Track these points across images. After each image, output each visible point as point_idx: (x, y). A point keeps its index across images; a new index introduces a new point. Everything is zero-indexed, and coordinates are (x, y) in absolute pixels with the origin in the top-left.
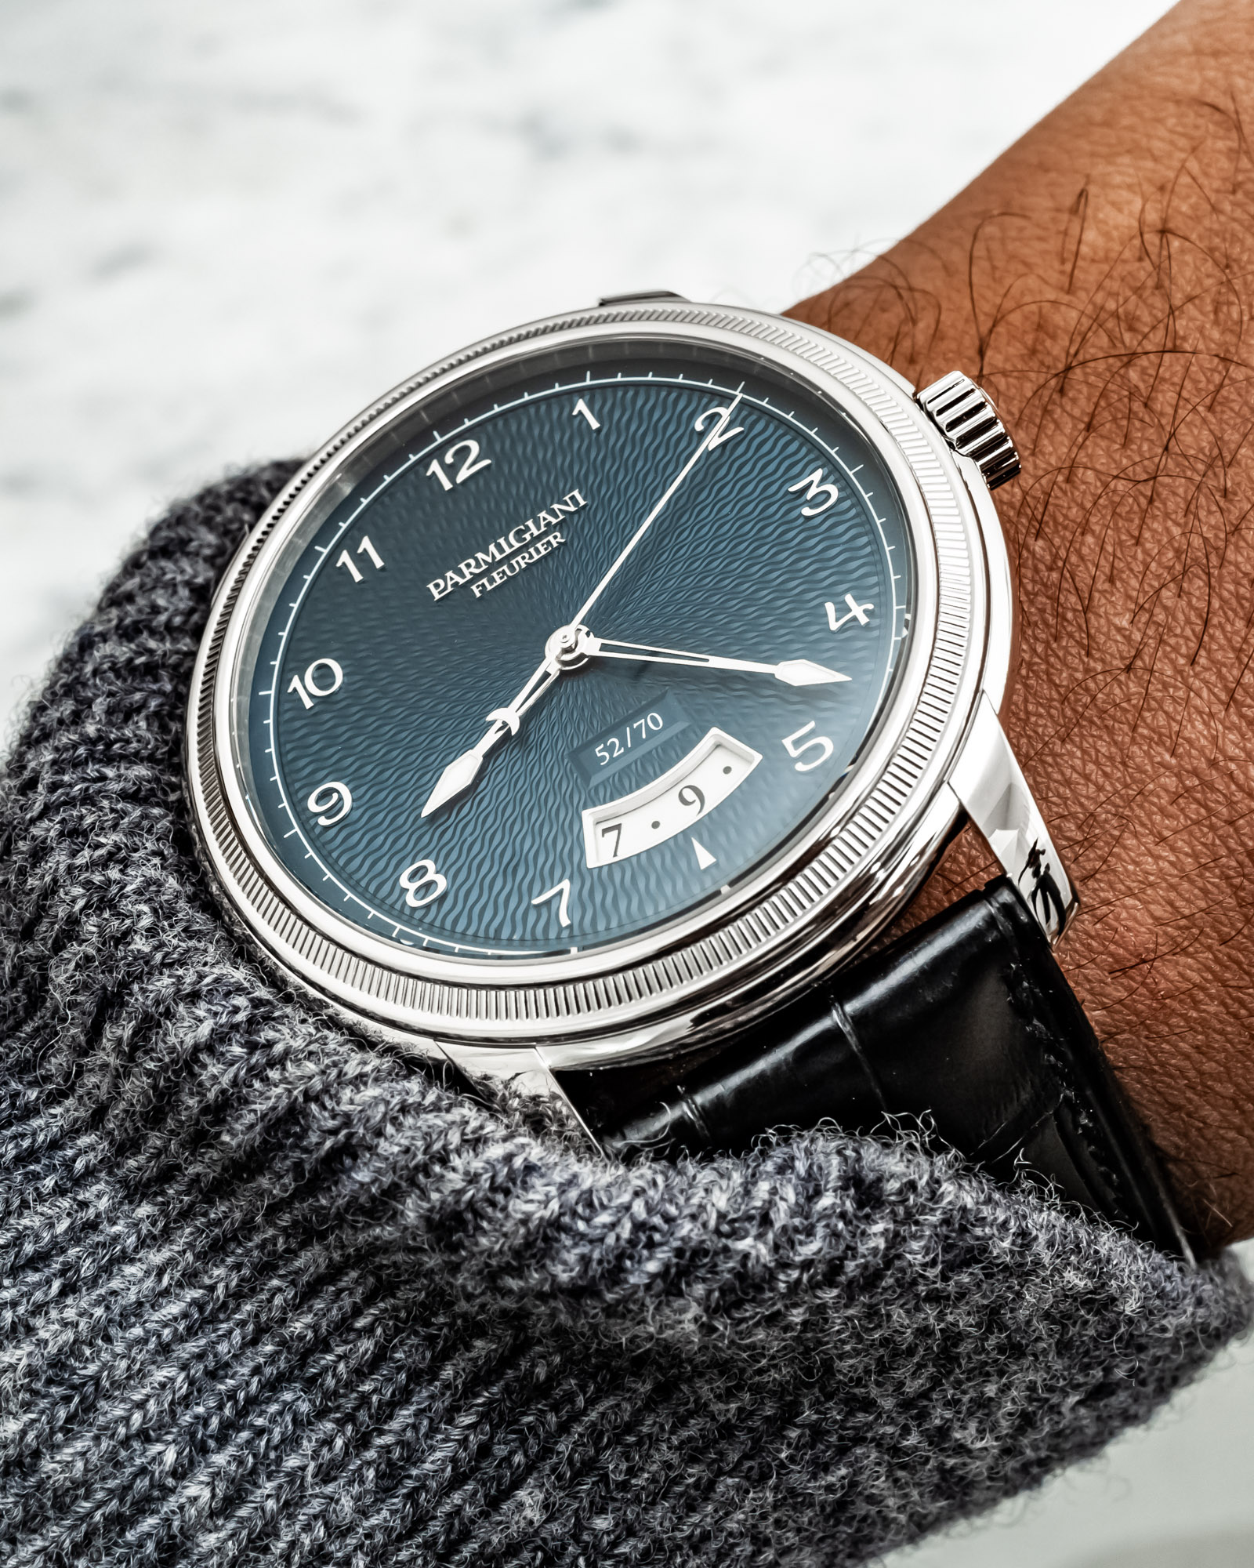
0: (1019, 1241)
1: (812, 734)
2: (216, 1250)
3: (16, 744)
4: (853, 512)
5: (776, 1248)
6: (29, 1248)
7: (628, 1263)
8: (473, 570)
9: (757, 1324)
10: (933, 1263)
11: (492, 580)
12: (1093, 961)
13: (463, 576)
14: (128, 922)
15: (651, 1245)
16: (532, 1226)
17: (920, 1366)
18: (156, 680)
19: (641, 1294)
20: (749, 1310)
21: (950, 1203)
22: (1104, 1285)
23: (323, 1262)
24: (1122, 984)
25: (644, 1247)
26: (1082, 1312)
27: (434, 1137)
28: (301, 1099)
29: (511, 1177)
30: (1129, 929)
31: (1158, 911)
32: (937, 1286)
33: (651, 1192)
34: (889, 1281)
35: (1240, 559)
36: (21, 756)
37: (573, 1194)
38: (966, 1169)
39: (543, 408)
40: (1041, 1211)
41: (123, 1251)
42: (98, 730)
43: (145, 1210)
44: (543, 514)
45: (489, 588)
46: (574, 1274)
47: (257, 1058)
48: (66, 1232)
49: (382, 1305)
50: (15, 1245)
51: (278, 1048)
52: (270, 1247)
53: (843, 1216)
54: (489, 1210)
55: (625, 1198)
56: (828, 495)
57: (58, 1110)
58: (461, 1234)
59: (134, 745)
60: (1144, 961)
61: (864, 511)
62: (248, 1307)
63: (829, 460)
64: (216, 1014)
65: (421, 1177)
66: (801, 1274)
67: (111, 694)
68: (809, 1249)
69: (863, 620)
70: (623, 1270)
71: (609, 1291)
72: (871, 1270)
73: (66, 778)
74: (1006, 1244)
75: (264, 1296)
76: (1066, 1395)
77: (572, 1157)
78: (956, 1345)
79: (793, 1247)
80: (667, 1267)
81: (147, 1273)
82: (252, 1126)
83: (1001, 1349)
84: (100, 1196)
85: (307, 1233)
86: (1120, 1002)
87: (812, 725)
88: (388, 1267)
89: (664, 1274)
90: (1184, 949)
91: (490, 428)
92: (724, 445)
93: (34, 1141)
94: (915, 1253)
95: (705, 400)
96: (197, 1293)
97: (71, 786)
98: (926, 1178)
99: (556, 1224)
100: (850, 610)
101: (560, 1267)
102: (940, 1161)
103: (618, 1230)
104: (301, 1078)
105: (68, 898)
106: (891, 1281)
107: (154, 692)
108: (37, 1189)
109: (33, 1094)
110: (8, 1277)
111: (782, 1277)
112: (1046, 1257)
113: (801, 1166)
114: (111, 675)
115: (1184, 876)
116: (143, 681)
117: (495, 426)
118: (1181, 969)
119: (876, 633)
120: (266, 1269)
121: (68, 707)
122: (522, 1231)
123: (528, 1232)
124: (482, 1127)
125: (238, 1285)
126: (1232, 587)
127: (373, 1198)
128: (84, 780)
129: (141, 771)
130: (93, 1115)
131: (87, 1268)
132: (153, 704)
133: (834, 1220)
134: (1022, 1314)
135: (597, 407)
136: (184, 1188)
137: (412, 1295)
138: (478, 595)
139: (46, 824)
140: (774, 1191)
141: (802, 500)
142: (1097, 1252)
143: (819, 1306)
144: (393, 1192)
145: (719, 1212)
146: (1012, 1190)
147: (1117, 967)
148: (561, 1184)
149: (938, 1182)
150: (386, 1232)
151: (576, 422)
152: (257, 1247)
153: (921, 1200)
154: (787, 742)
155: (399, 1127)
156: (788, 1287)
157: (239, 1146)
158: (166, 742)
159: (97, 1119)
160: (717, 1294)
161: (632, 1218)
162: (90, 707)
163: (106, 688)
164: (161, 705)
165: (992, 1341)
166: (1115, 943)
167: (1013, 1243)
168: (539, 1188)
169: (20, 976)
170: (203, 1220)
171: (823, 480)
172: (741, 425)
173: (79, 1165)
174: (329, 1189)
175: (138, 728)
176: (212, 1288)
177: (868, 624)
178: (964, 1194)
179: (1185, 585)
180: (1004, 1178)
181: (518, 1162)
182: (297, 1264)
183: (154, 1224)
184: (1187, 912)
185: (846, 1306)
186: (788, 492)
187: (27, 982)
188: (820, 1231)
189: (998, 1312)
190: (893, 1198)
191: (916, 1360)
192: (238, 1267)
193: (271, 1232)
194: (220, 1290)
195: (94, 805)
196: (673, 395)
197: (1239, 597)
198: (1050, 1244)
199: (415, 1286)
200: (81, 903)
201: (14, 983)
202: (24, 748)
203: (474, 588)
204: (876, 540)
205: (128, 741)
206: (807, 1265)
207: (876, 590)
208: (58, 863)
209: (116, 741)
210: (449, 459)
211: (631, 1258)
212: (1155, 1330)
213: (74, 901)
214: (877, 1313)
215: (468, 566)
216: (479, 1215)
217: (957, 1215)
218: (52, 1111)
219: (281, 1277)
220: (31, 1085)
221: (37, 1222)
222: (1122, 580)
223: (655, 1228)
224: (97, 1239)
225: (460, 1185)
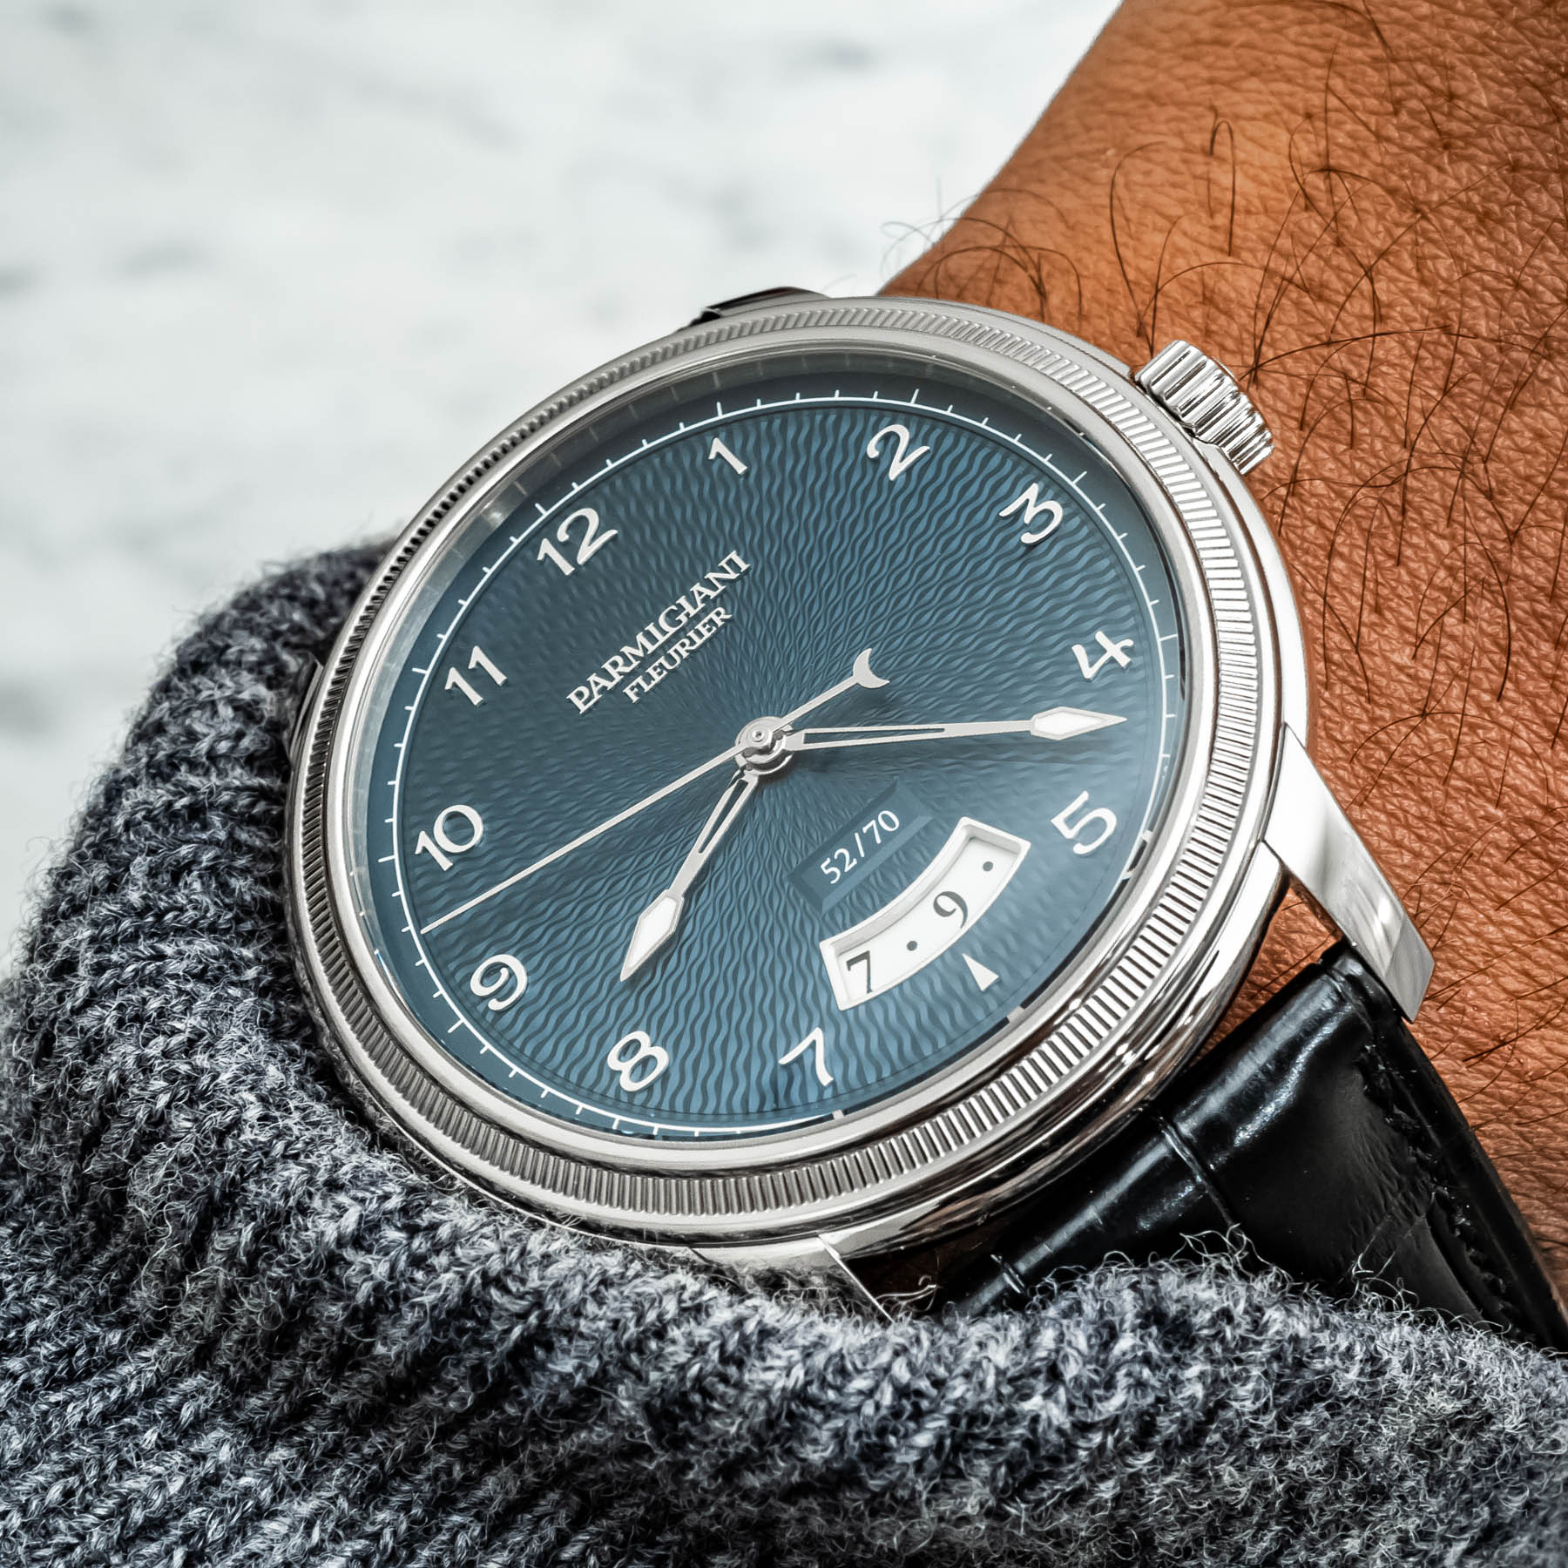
0: (1368, 1369)
1: (1088, 806)
2: (375, 1492)
3: (35, 922)
4: (1085, 531)
5: (1071, 1408)
6: (138, 1515)
7: (892, 1440)
8: (621, 669)
9: (1057, 1505)
10: (1265, 1409)
11: (648, 678)
12: (1443, 1051)
13: (611, 678)
14: (231, 1113)
15: (918, 1415)
16: (774, 1398)
17: (1262, 1526)
18: (205, 826)
19: (911, 1474)
20: (1046, 1489)
21: (1278, 1333)
22: (1475, 1401)
23: (513, 1486)
24: (1480, 1072)
25: (910, 1418)
26: (1453, 1437)
27: (647, 1305)
28: (478, 1281)
29: (744, 1341)
30: (1479, 1009)
31: (1511, 984)
32: (1274, 1435)
33: (914, 1350)
34: (1213, 1437)
35: (1529, 571)
36: (47, 933)
37: (819, 1359)
38: (1294, 1290)
39: (669, 456)
40: (1390, 1327)
41: (258, 1506)
42: (144, 898)
43: (280, 1454)
44: (697, 588)
45: (647, 688)
46: (827, 1454)
47: (420, 1244)
48: (181, 1491)
49: (592, 1528)
50: (121, 1514)
51: (444, 1232)
52: (444, 1478)
53: (1147, 1360)
54: (721, 1388)
55: (884, 1357)
56: (1049, 514)
57: (151, 1353)
58: (686, 1423)
59: (191, 913)
60: (1503, 1043)
61: (1099, 527)
62: (426, 1553)
63: (1043, 472)
64: (363, 1201)
65: (634, 1358)
66: (1105, 1437)
67: (152, 852)
68: (1112, 1405)
69: (1124, 660)
70: (887, 1448)
71: (872, 1478)
72: (1191, 1424)
73: (114, 957)
74: (1352, 1376)
75: (444, 1537)
76: (1448, 1543)
77: (815, 1316)
78: (1302, 1496)
79: (1091, 1405)
80: (940, 1439)
81: (293, 1528)
82: (413, 1329)
83: (1358, 1495)
84: (219, 1446)
85: (490, 1454)
86: (1482, 1091)
87: (1084, 796)
88: (595, 1482)
89: (938, 1448)
90: (1549, 1022)
91: (606, 490)
92: (909, 470)
93: (125, 1391)
94: (1244, 1399)
95: (873, 419)
96: (359, 1545)
97: (122, 967)
98: (1242, 1305)
99: (800, 1395)
100: (1104, 651)
101: (809, 1448)
102: (1260, 1285)
103: (877, 1396)
104: (477, 1259)
105: (146, 1095)
106: (1217, 1437)
107: (205, 842)
108: (137, 1445)
109: (115, 1337)
110: (117, 1552)
111: (1081, 1443)
112: (1404, 1382)
113: (1090, 1308)
114: (148, 826)
115: (1536, 940)
116: (188, 830)
117: (612, 487)
118: (1548, 1043)
119: (1141, 674)
120: (442, 1503)
121: (100, 872)
122: (762, 1406)
123: (770, 1406)
124: (701, 1293)
125: (409, 1529)
126: (1526, 605)
127: (576, 1392)
128: (138, 959)
129: (204, 945)
130: (196, 1354)
131: (215, 1531)
132: (206, 858)
133: (1137, 1368)
134: (1380, 1451)
135: (738, 444)
136: (327, 1422)
137: (629, 1511)
138: (635, 699)
139: (97, 1011)
140: (1061, 1338)
141: (1018, 525)
142: (1463, 1364)
143: (1131, 1476)
144: (601, 1381)
145: (997, 1368)
146: (1354, 1307)
147: (1472, 1053)
148: (805, 1348)
149: (1259, 1309)
150: (597, 1435)
151: (715, 468)
152: (428, 1479)
153: (1240, 1332)
154: (1059, 821)
155: (601, 1302)
156: (1090, 1455)
157: (398, 1356)
158: (229, 907)
159: (203, 1358)
160: (1003, 1470)
161: (894, 1383)
162: (127, 870)
163: (143, 843)
164: (216, 858)
165: (1347, 1486)
166: (1466, 1027)
167: (1361, 1373)
168: (780, 1354)
169: (83, 1200)
170: (355, 1456)
171: (1041, 497)
172: (924, 444)
173: (186, 1414)
174: (518, 1393)
175: (193, 892)
176: (376, 1537)
177: (1130, 664)
178: (1292, 1321)
179: (1469, 608)
180: (1340, 1292)
181: (751, 1327)
182: (480, 1493)
183: (294, 1467)
184: (1547, 980)
185: (1165, 1473)
186: (999, 518)
187: (94, 1206)
188: (1122, 1379)
189: (1350, 1453)
190: (1205, 1332)
191: (1255, 1519)
192: (406, 1507)
193: (443, 1460)
194: (387, 1536)
195: (157, 987)
196: (832, 418)
197: (1538, 616)
198: (1407, 1366)
199: (632, 1501)
200: (163, 1100)
201: (75, 1209)
202: (49, 925)
203: (627, 690)
204: (1120, 561)
205: (182, 910)
206: (1112, 1424)
207: (1131, 622)
208: (124, 1055)
209: (167, 911)
210: (562, 535)
211: (895, 1433)
212: (1546, 1447)
213: (154, 1096)
214: (1204, 1475)
215: (615, 665)
216: (707, 1394)
217: (1289, 1348)
218: (143, 1354)
219: (461, 1511)
220: (111, 1326)
221: (143, 1483)
222: (1391, 609)
223: (920, 1394)
224: (222, 1496)
225: (683, 1358)
